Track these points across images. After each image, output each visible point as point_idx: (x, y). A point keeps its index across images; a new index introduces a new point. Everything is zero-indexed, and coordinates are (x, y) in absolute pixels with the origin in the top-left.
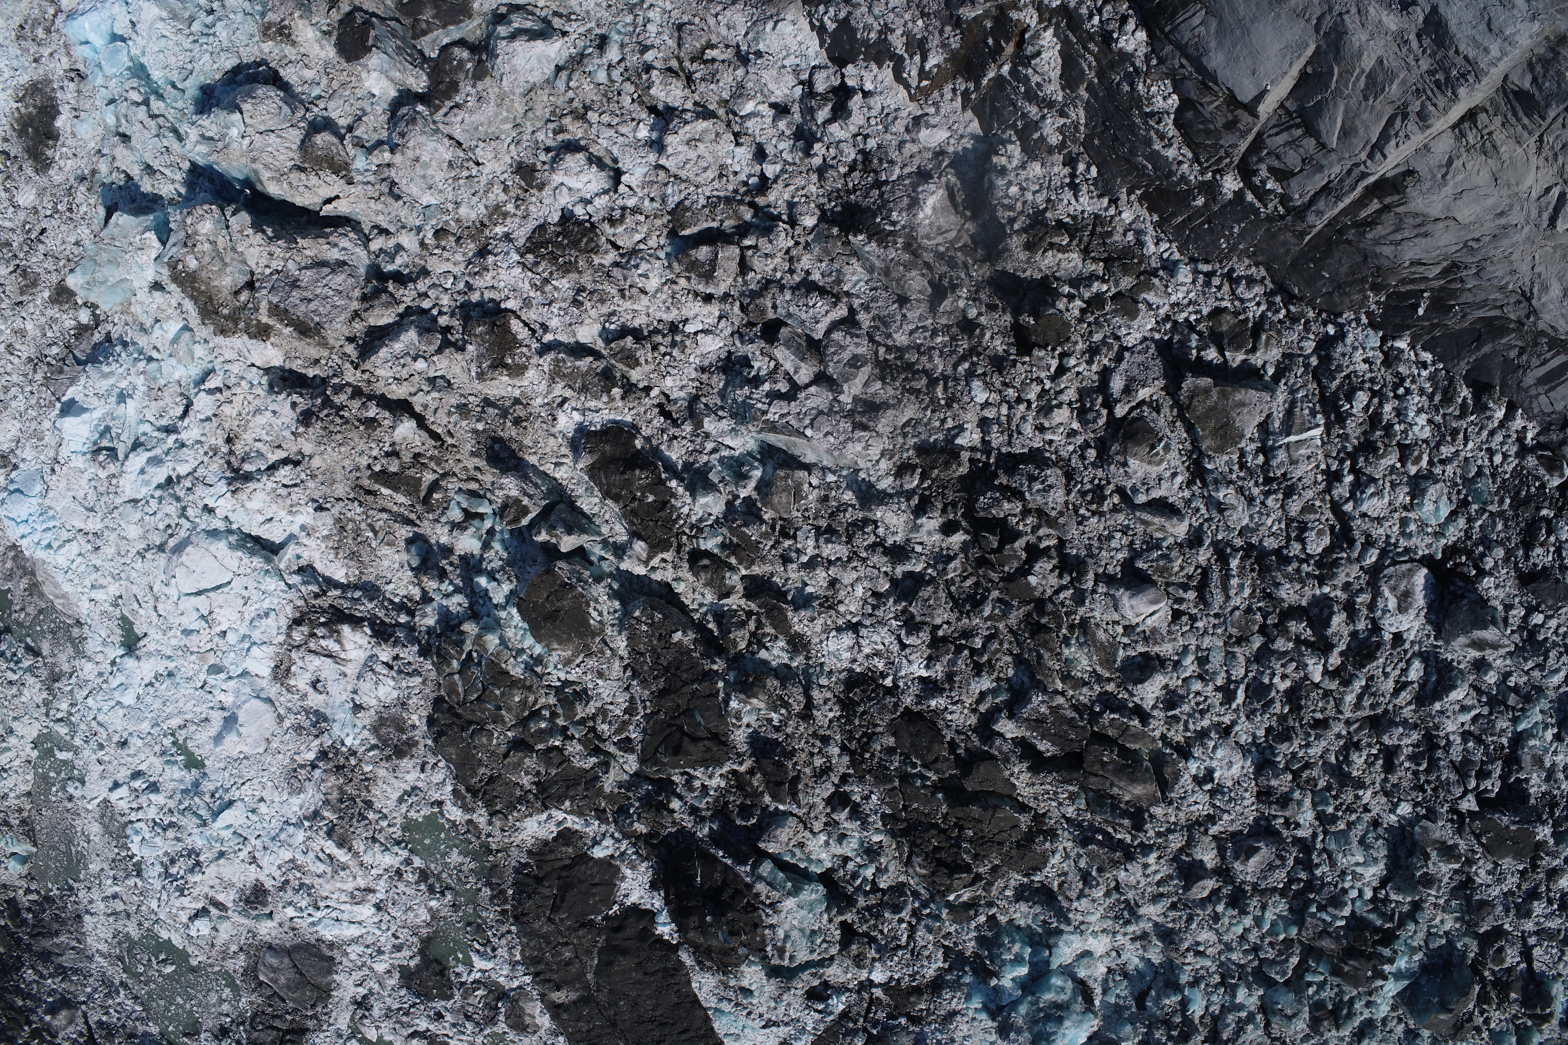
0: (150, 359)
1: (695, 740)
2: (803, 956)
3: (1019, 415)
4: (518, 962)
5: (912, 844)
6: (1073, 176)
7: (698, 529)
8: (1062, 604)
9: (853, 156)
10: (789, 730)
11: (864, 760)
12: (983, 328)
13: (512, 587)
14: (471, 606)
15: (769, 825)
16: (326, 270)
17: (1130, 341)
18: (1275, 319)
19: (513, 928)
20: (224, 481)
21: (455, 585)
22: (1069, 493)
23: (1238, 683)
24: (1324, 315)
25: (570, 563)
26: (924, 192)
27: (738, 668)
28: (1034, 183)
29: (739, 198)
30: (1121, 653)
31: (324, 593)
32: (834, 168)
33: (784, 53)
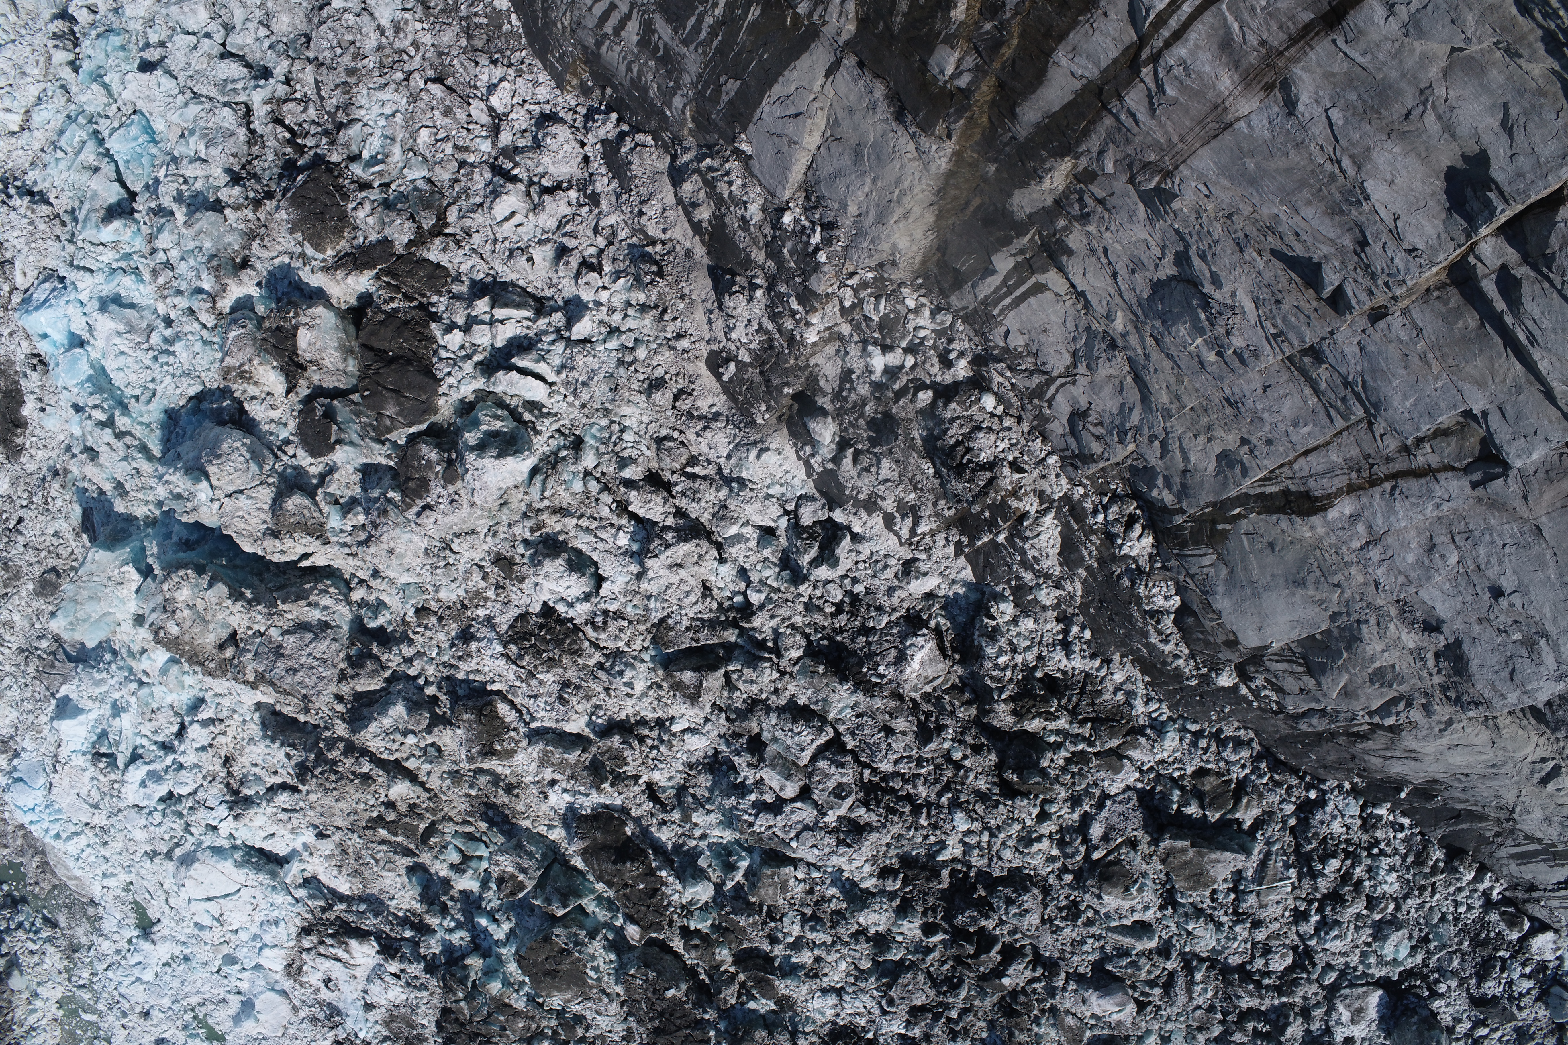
0: (141, 683)
3: (999, 842)
6: (1066, 632)
7: (687, 910)
8: (1034, 991)
9: (840, 597)
12: (968, 770)
13: (512, 925)
14: (473, 940)
16: (309, 636)
17: (1113, 791)
18: (1258, 782)
20: (224, 806)
21: (457, 921)
22: (1045, 906)
24: (1308, 779)
25: (566, 927)
26: (912, 645)
27: (729, 1017)
28: (1026, 638)
29: (723, 618)
30: (1088, 1034)
31: (330, 907)
32: (820, 609)
33: (769, 481)
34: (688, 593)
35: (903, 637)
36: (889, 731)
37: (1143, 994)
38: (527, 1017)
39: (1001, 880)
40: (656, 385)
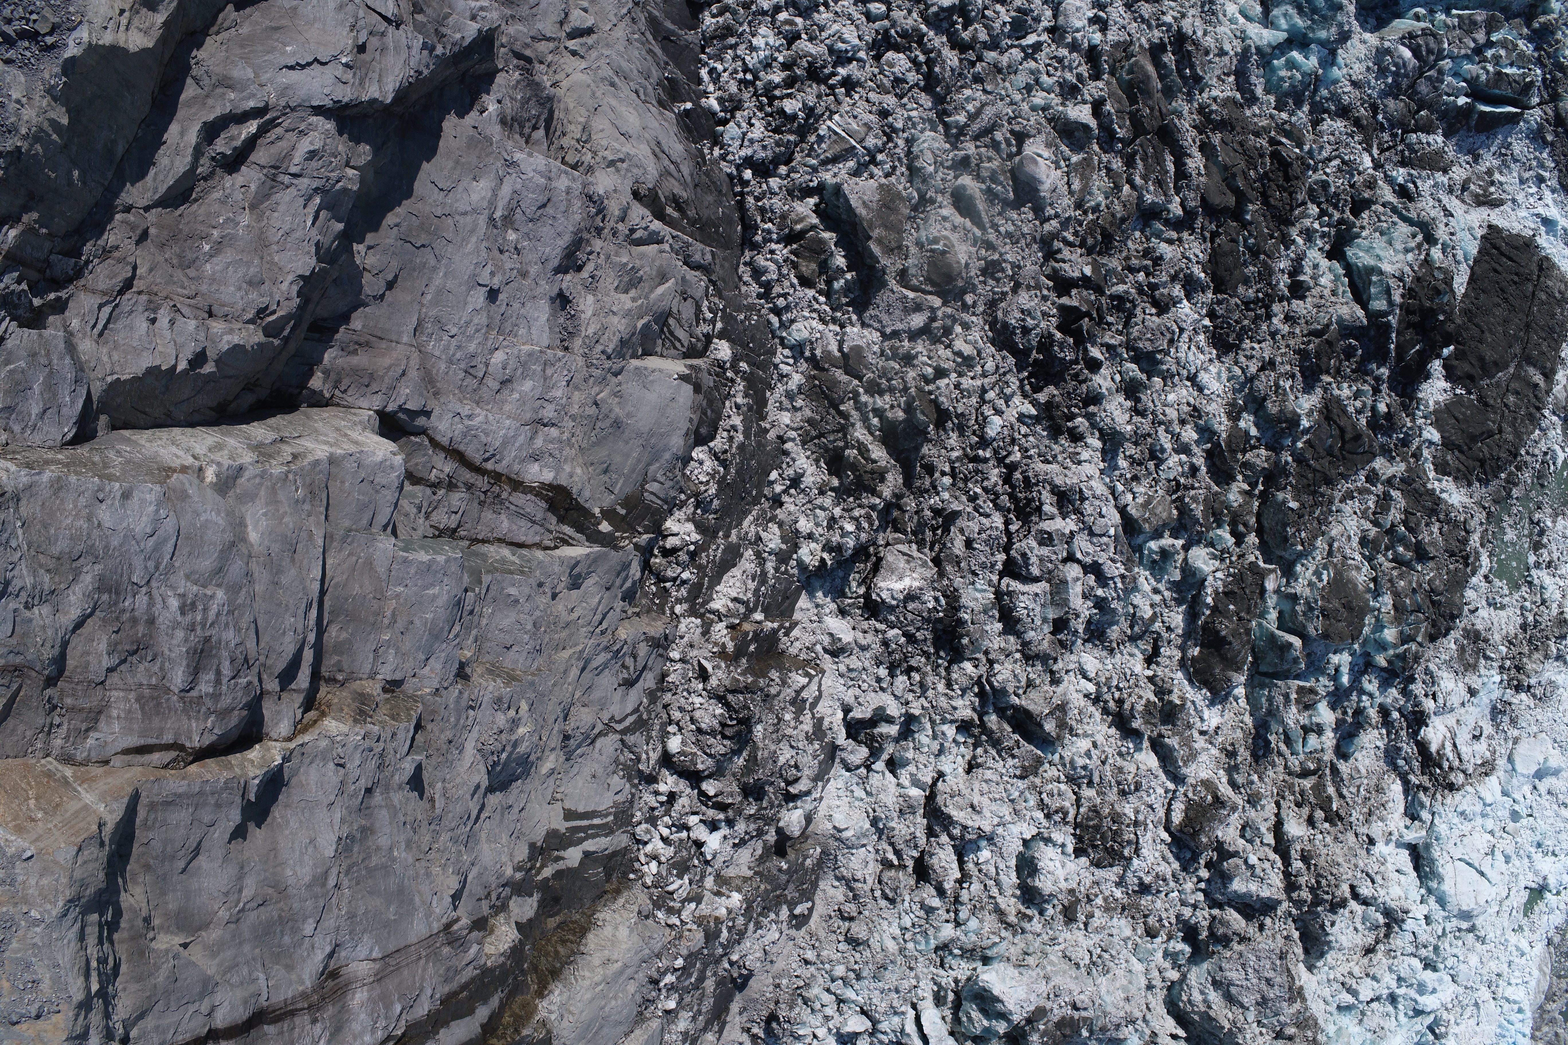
1: (1342, 431)
2: (1404, 229)
3: (987, 380)
4: (1541, 429)
5: (1292, 210)
6: (785, 492)
7: (1222, 556)
8: (1075, 235)
9: (900, 679)
10: (1288, 367)
11: (1267, 295)
12: (951, 462)
13: (1331, 657)
14: (1365, 673)
15: (1347, 328)
16: (1233, 990)
17: (876, 336)
18: (774, 229)
19: (1523, 452)
20: (1404, 926)
21: (1359, 697)
22: (1004, 294)
23: (1023, 49)
24: (738, 191)
25: (1304, 627)
26: (893, 598)
27: (1276, 441)
28: (815, 516)
29: (984, 737)
30: (1075, 159)
31: (1418, 787)
32: (922, 685)
33: (857, 803)
34: (986, 781)
35: (892, 609)
36: (969, 543)
37: (1009, 144)
38: (1393, 585)
39: (1014, 351)
40: (854, 942)
